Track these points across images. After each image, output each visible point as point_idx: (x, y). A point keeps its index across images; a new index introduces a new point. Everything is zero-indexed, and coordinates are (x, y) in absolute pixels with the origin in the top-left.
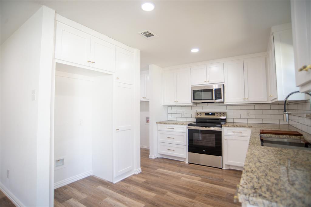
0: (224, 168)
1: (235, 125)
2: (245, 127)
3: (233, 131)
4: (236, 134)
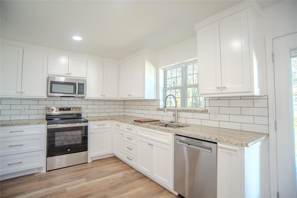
0: (89, 161)
1: (100, 119)
2: (107, 120)
3: (98, 124)
4: (100, 127)
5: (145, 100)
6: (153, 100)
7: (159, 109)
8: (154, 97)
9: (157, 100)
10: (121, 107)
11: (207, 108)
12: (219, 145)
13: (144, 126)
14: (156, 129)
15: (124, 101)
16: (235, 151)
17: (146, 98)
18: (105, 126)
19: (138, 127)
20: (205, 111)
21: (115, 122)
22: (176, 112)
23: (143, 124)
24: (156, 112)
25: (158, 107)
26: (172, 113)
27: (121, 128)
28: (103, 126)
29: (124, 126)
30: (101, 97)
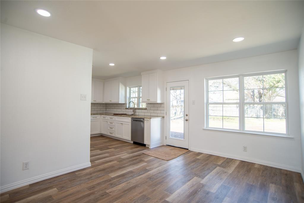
2: (98, 114)
5: (119, 104)
6: (124, 104)
7: (126, 109)
8: (123, 102)
9: (125, 104)
10: (104, 107)
11: (147, 108)
12: (145, 119)
13: (119, 116)
14: (124, 116)
15: (106, 104)
16: (148, 120)
17: (120, 103)
18: (97, 118)
19: (116, 117)
20: (146, 109)
21: (102, 115)
22: (134, 109)
23: (118, 115)
24: (125, 110)
25: (126, 107)
26: (133, 110)
27: (106, 118)
28: (95, 118)
29: (108, 117)
30: (94, 102)
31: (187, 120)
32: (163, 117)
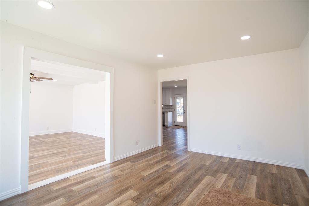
31: (185, 113)
32: (173, 112)
